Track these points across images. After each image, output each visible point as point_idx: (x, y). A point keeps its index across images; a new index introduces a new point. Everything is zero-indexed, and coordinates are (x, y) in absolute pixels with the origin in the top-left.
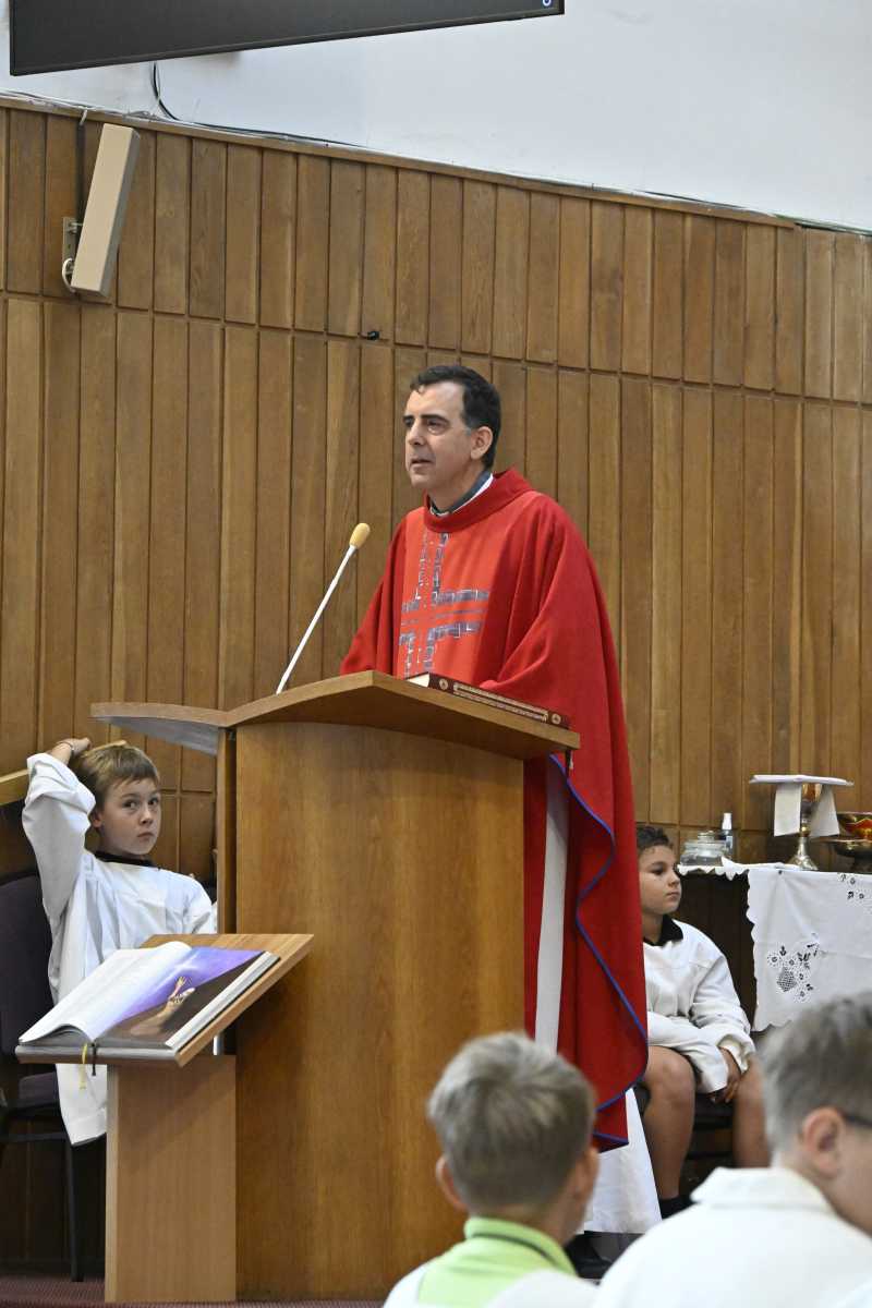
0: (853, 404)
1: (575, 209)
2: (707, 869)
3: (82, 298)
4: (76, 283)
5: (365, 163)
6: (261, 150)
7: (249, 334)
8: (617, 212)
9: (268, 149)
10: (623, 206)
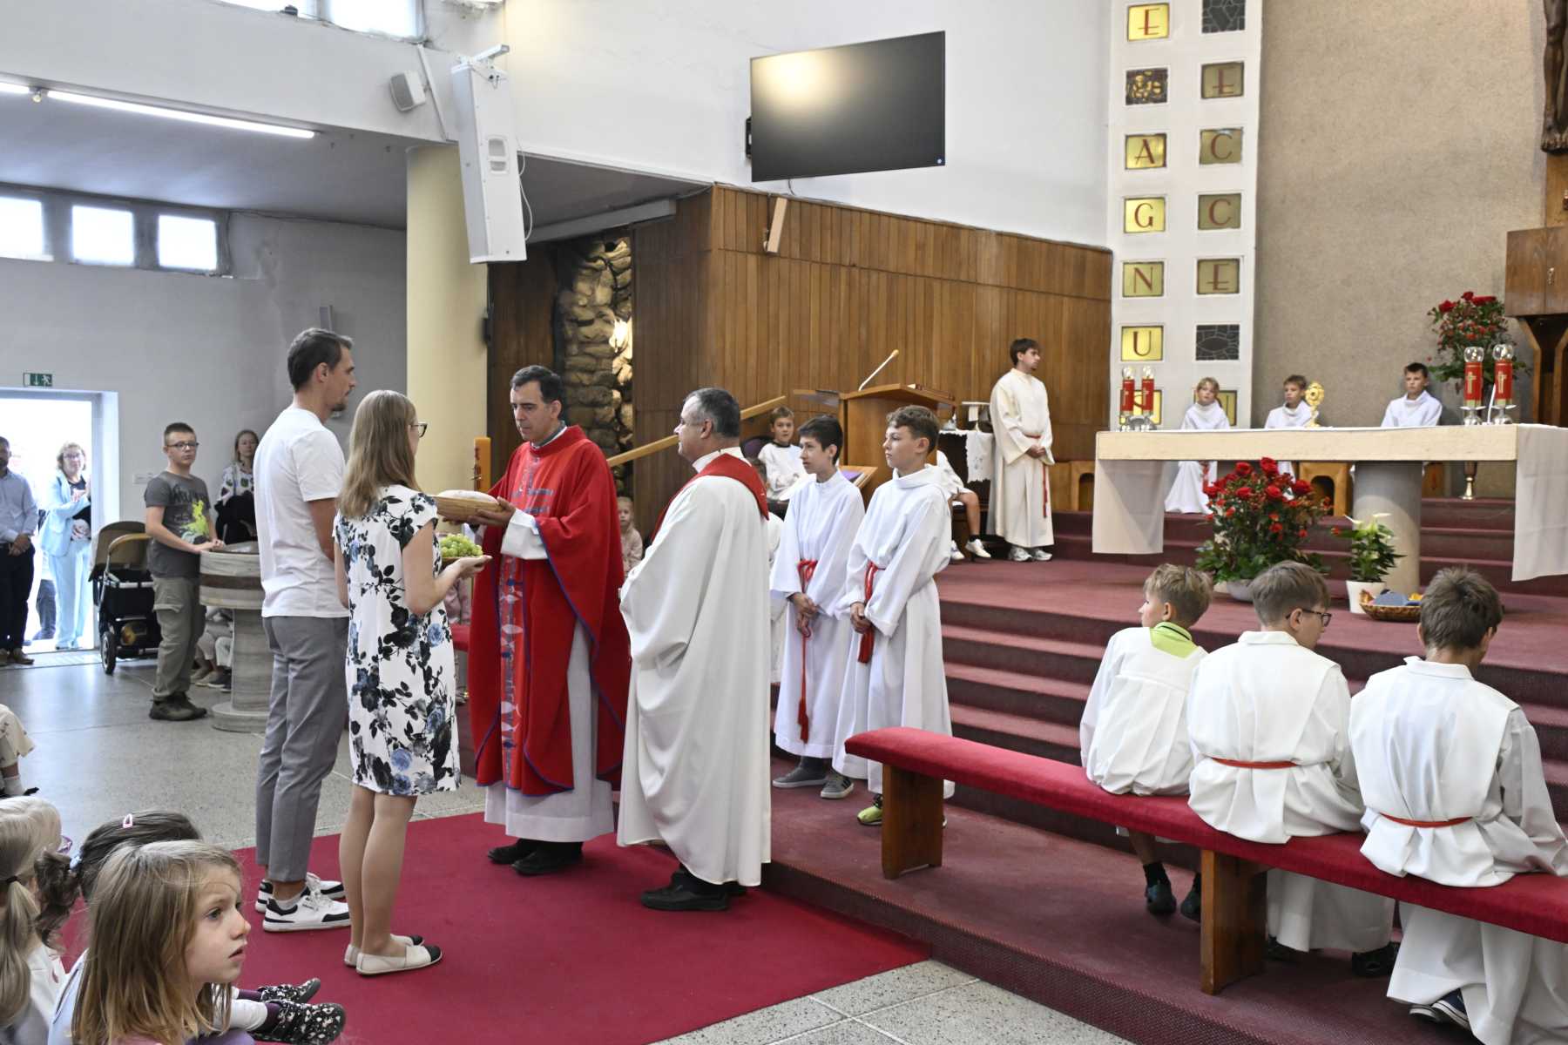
0: (989, 285)
1: (912, 224)
2: (952, 432)
3: (770, 255)
4: (769, 249)
5: (851, 210)
6: (821, 205)
7: (817, 266)
8: (923, 225)
9: (824, 206)
10: (925, 223)
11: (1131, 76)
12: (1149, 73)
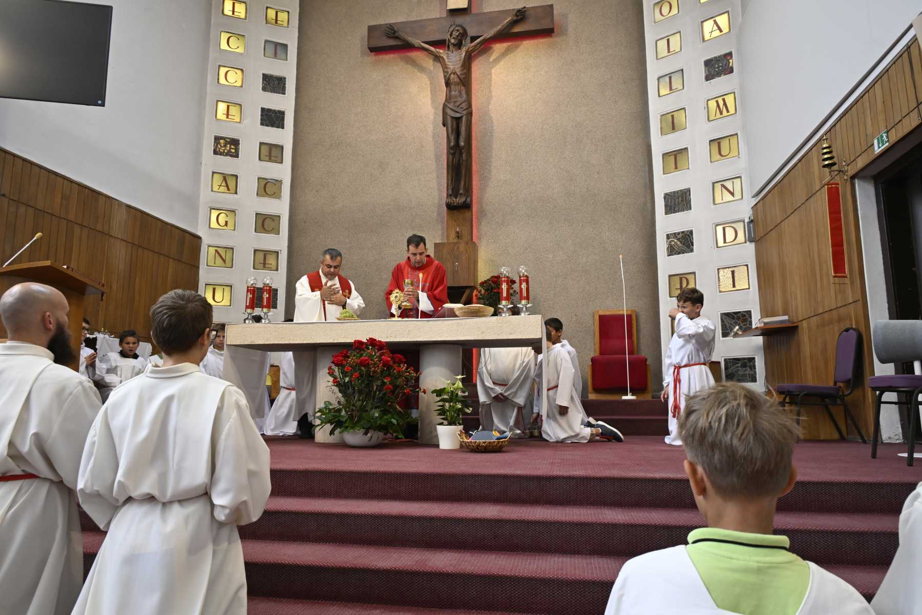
0: (119, 238)
8: (70, 183)
10: (71, 182)
11: (217, 139)
12: (229, 140)
